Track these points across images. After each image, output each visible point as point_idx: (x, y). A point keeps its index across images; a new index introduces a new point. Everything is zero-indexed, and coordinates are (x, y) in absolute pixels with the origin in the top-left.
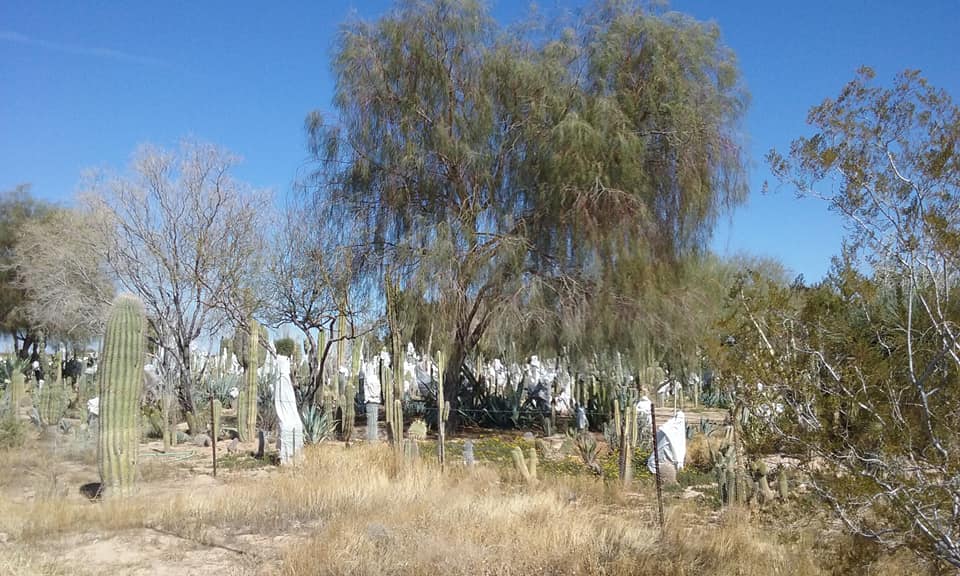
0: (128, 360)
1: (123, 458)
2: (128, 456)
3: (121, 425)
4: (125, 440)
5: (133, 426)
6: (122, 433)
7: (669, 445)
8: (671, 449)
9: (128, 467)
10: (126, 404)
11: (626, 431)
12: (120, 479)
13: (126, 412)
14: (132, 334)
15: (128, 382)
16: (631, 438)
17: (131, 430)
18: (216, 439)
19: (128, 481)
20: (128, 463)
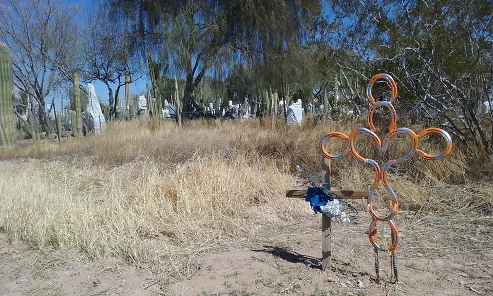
0: (4, 78)
1: (7, 130)
2: (9, 129)
3: (4, 113)
4: (7, 121)
5: (10, 114)
6: (4, 117)
7: (294, 115)
8: (295, 117)
9: (10, 135)
10: (5, 102)
11: (272, 107)
12: (7, 141)
13: (5, 106)
14: (4, 64)
15: (5, 89)
16: (274, 110)
17: (9, 116)
18: (60, 135)
19: (11, 142)
20: (10, 133)
